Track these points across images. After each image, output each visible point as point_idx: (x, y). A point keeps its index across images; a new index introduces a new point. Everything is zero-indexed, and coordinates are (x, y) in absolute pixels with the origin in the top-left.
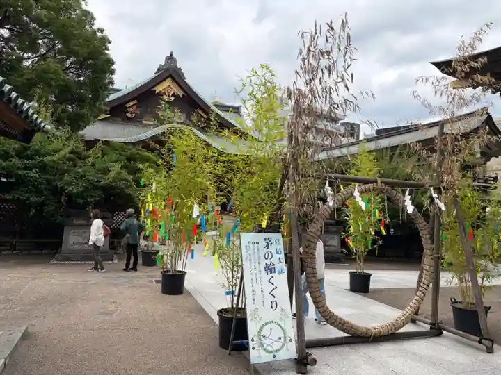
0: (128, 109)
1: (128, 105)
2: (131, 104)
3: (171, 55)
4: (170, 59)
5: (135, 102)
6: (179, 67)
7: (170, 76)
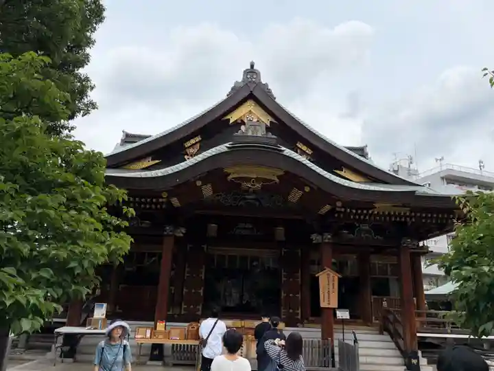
0: (187, 150)
1: (188, 144)
2: (193, 141)
3: (252, 66)
4: (251, 71)
5: (198, 139)
6: (264, 83)
7: (251, 97)
